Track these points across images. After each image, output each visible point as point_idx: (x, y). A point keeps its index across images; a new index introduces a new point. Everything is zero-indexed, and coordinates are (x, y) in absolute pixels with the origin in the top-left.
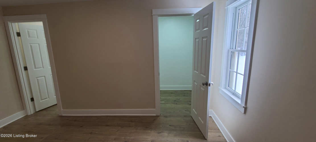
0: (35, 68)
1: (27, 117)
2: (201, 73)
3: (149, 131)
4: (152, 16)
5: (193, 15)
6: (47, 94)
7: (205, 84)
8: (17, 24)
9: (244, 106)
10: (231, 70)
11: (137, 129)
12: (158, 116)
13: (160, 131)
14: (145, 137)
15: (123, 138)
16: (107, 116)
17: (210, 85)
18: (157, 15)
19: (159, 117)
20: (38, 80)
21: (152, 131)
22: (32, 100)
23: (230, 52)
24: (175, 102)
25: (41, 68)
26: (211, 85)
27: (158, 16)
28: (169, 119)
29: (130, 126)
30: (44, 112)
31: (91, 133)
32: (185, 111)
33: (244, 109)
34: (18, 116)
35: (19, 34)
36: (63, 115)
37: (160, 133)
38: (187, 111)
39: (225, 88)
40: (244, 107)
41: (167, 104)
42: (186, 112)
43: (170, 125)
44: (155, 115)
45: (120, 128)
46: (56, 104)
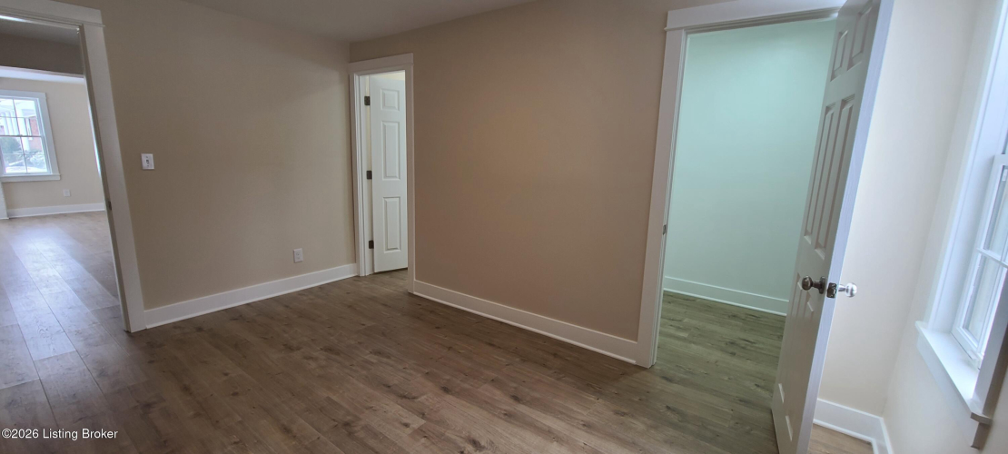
0: (386, 176)
1: (358, 277)
2: (817, 245)
3: (592, 398)
4: (665, 32)
5: (836, 15)
6: (398, 241)
7: (816, 285)
8: (367, 77)
9: (979, 412)
10: (989, 253)
11: (558, 379)
12: (644, 369)
13: (625, 411)
14: (571, 407)
15: (515, 385)
16: (501, 323)
17: (831, 293)
18: (680, 29)
19: (644, 373)
20: (386, 202)
21: (600, 400)
22: (371, 244)
23: (998, 168)
24: (732, 347)
25: (396, 177)
26: (838, 294)
27: (687, 33)
28: (675, 388)
29: (544, 366)
30: (386, 278)
31: (450, 348)
32: (754, 387)
33: (975, 424)
34: (344, 272)
35: (367, 101)
36: (415, 293)
37: (623, 414)
38: (763, 388)
39: (948, 331)
40: (974, 416)
41: (694, 343)
42: (759, 390)
43: (668, 408)
44: (633, 362)
45: (518, 359)
46: (406, 269)
